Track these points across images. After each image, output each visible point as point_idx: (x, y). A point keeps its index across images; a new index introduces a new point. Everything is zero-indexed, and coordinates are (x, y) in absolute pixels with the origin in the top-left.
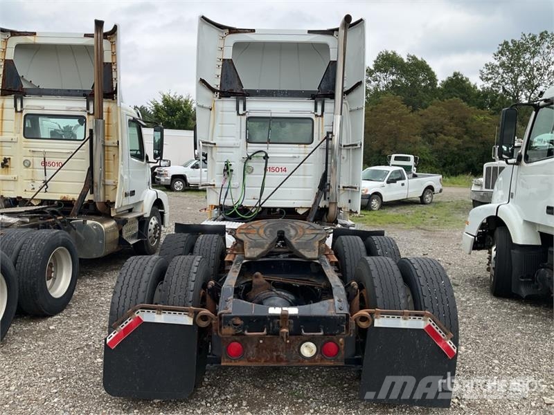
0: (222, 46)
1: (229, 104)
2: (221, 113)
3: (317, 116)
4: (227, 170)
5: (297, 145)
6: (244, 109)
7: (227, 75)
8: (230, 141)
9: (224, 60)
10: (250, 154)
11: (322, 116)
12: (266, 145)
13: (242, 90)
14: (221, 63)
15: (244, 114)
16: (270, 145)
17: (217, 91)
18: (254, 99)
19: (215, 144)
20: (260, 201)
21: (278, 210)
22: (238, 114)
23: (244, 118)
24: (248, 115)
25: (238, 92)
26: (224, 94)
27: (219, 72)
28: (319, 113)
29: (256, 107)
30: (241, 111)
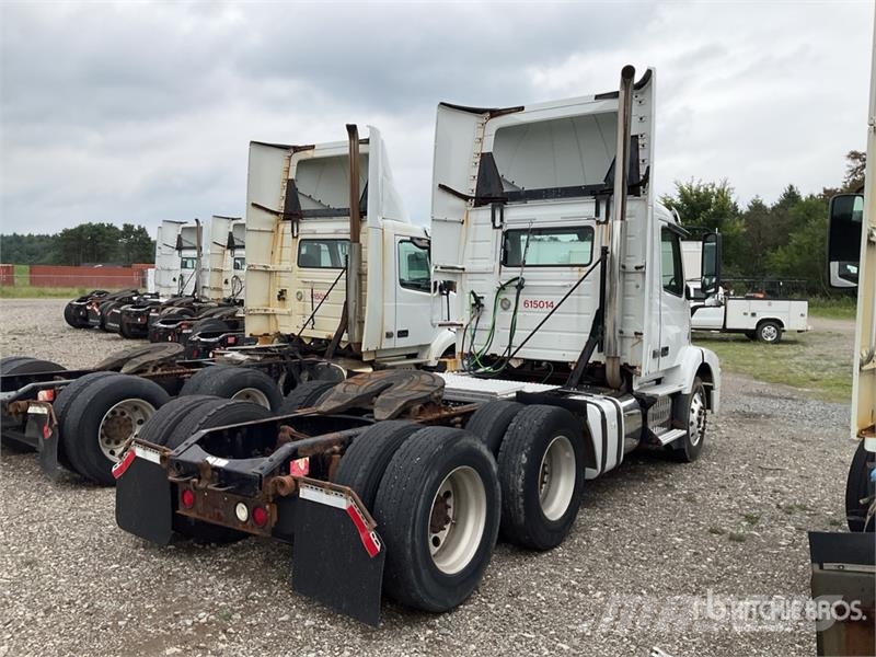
0: (480, 136)
1: (485, 213)
2: (473, 227)
3: (598, 223)
4: (478, 304)
5: (568, 268)
6: (502, 220)
7: (484, 174)
8: (480, 265)
9: (483, 154)
10: (503, 283)
11: (606, 222)
12: (520, 269)
13: (503, 193)
14: (478, 160)
15: (501, 227)
16: (525, 269)
17: (472, 198)
18: (515, 204)
19: (463, 269)
20: (509, 347)
21: (544, 364)
22: (494, 227)
23: (500, 231)
24: (505, 229)
25: (498, 196)
26: (480, 201)
27: (476, 172)
28: (602, 217)
29: (516, 215)
30: (498, 224)
